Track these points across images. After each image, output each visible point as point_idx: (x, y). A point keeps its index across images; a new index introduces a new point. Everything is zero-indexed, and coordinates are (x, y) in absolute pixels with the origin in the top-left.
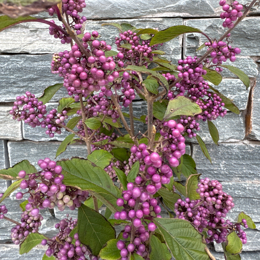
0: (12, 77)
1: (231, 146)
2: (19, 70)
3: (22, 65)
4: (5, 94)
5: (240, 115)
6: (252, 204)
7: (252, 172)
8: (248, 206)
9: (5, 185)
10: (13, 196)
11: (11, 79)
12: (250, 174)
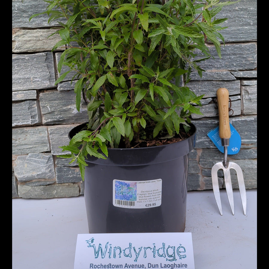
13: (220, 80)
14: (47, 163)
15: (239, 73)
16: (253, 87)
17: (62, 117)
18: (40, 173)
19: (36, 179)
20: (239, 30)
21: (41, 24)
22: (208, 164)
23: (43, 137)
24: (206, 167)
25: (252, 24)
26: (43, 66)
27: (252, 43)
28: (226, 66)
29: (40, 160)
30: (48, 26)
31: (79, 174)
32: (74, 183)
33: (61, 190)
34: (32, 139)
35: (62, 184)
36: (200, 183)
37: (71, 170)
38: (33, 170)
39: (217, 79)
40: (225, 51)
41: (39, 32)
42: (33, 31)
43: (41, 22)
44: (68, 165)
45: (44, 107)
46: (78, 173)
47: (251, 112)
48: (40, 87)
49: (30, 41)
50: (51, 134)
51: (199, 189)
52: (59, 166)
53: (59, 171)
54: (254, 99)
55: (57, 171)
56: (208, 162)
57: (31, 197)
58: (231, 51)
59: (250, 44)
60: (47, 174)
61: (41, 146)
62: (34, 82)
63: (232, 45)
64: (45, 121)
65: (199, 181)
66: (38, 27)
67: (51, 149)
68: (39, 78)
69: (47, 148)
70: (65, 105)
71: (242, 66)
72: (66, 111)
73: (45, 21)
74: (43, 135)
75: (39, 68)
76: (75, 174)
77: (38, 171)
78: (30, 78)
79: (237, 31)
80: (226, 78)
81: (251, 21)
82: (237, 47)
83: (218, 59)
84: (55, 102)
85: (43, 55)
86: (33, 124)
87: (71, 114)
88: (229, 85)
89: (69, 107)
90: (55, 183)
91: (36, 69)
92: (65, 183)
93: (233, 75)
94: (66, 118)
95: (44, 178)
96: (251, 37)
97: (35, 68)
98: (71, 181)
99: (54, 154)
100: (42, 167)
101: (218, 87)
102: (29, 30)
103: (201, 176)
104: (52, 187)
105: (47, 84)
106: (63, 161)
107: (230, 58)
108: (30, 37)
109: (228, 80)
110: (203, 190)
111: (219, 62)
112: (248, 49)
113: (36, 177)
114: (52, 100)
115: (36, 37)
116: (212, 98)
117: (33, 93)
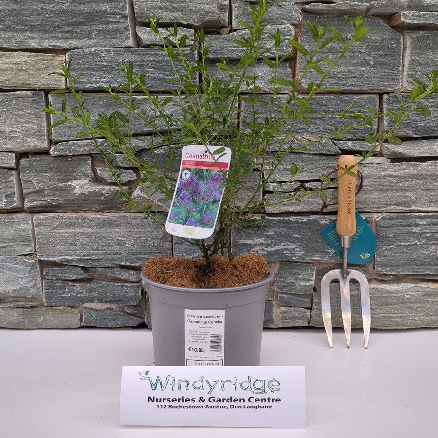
0: (57, 20)
1: (279, 98)
2: (65, 12)
3: (68, 7)
4: (48, 39)
5: (287, 65)
6: (302, 161)
7: (301, 126)
8: (299, 164)
9: (44, 139)
10: (54, 150)
11: (55, 22)
12: (300, 129)
13: (315, 152)
14: (30, 272)
15: (346, 143)
16: (366, 167)
17: (55, 199)
18: (18, 287)
19: (12, 297)
20: (350, 72)
21: (25, 42)
22: (288, 286)
23: (24, 230)
24: (284, 292)
25: (372, 63)
26: (28, 113)
27: (371, 96)
28: (326, 130)
29: (19, 266)
30: (38, 47)
31: (80, 292)
32: (73, 307)
33: (51, 317)
34: (6, 233)
35: (53, 308)
36: (273, 317)
37: (68, 286)
38: (7, 282)
39: (311, 151)
40: (326, 106)
41: (22, 55)
42: (12, 54)
43: (25, 39)
44: (63, 278)
45: (27, 181)
46: (79, 290)
47: (362, 208)
48: (21, 147)
49: (5, 70)
50: (37, 226)
51: (272, 326)
52: (49, 278)
53: (49, 286)
54: (367, 186)
55: (45, 286)
56: (288, 283)
57: (3, 326)
58: (335, 107)
59: (367, 96)
60: (29, 289)
61: (21, 245)
62: (10, 138)
63: (338, 98)
64: (28, 203)
65: (273, 313)
66: (21, 48)
67: (37, 249)
68: (20, 132)
69: (30, 248)
70: (62, 181)
71: (352, 133)
72: (62, 190)
73: (32, 38)
74: (24, 226)
75: (20, 116)
76: (74, 292)
77: (14, 285)
78: (4, 132)
79: (347, 74)
80: (325, 150)
81: (371, 59)
82: (346, 100)
83: (314, 118)
84: (46, 174)
85: (27, 95)
86: (7, 208)
87: (71, 195)
88: (329, 162)
89: (68, 183)
90: (41, 305)
91: (16, 118)
92: (57, 306)
93: (336, 145)
94: (62, 202)
95: (24, 296)
96: (369, 84)
97: (13, 116)
98: (67, 303)
99: (42, 259)
100: (21, 278)
101: (311, 164)
102: (6, 53)
103: (276, 304)
104: (37, 311)
105: (32, 144)
106: (56, 270)
107: (333, 118)
108: (7, 64)
109: (328, 153)
110: (278, 327)
111: (314, 124)
112: (364, 105)
113: (11, 294)
114: (41, 171)
115: (17, 64)
116: (301, 181)
117: (9, 158)
